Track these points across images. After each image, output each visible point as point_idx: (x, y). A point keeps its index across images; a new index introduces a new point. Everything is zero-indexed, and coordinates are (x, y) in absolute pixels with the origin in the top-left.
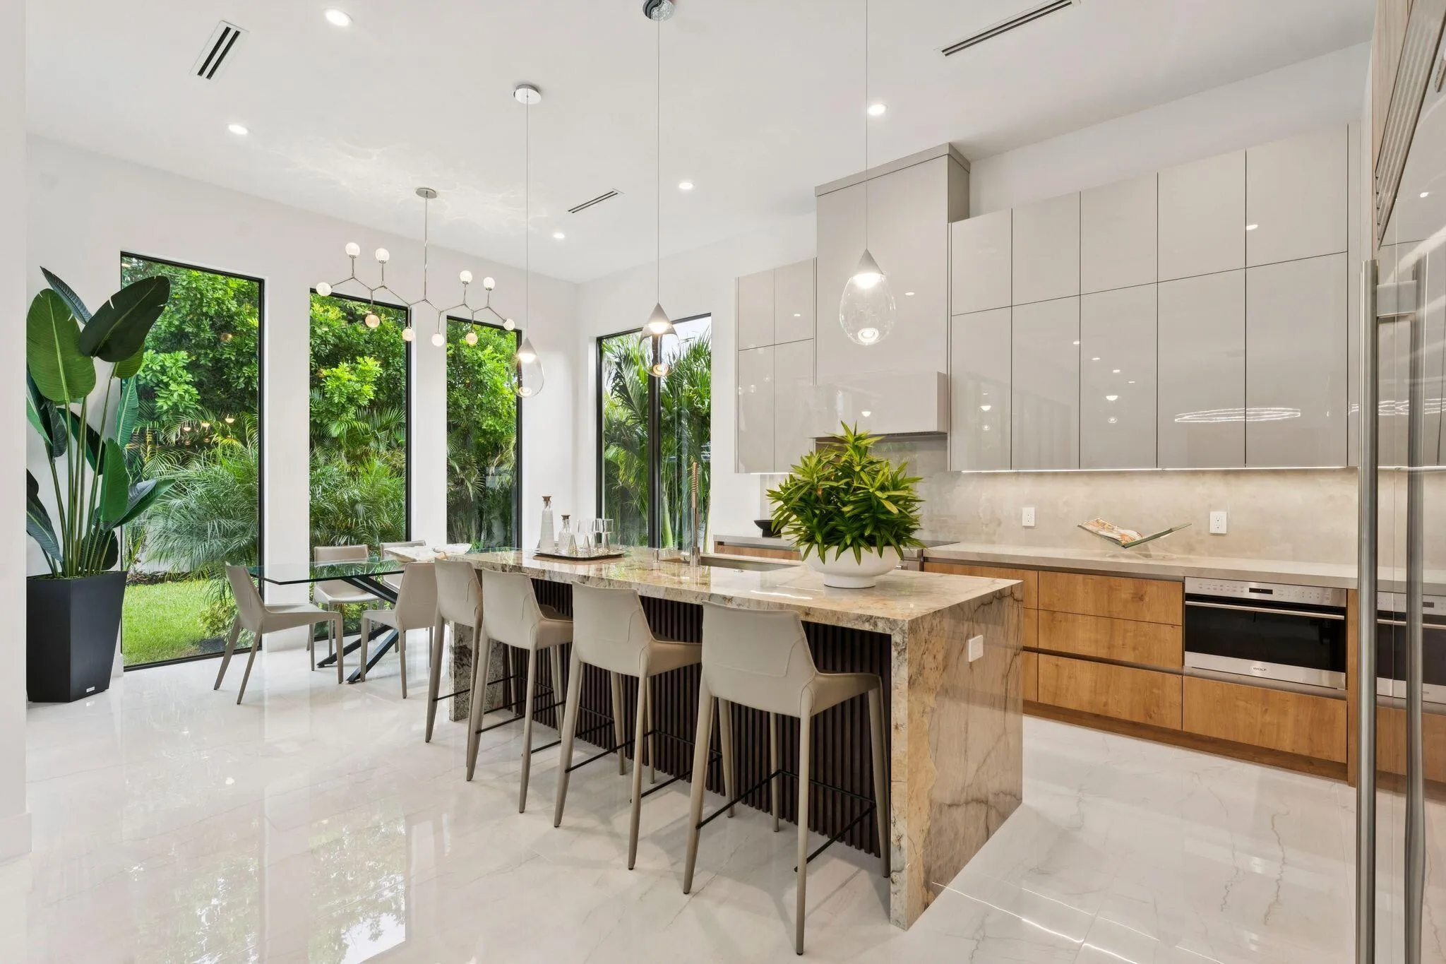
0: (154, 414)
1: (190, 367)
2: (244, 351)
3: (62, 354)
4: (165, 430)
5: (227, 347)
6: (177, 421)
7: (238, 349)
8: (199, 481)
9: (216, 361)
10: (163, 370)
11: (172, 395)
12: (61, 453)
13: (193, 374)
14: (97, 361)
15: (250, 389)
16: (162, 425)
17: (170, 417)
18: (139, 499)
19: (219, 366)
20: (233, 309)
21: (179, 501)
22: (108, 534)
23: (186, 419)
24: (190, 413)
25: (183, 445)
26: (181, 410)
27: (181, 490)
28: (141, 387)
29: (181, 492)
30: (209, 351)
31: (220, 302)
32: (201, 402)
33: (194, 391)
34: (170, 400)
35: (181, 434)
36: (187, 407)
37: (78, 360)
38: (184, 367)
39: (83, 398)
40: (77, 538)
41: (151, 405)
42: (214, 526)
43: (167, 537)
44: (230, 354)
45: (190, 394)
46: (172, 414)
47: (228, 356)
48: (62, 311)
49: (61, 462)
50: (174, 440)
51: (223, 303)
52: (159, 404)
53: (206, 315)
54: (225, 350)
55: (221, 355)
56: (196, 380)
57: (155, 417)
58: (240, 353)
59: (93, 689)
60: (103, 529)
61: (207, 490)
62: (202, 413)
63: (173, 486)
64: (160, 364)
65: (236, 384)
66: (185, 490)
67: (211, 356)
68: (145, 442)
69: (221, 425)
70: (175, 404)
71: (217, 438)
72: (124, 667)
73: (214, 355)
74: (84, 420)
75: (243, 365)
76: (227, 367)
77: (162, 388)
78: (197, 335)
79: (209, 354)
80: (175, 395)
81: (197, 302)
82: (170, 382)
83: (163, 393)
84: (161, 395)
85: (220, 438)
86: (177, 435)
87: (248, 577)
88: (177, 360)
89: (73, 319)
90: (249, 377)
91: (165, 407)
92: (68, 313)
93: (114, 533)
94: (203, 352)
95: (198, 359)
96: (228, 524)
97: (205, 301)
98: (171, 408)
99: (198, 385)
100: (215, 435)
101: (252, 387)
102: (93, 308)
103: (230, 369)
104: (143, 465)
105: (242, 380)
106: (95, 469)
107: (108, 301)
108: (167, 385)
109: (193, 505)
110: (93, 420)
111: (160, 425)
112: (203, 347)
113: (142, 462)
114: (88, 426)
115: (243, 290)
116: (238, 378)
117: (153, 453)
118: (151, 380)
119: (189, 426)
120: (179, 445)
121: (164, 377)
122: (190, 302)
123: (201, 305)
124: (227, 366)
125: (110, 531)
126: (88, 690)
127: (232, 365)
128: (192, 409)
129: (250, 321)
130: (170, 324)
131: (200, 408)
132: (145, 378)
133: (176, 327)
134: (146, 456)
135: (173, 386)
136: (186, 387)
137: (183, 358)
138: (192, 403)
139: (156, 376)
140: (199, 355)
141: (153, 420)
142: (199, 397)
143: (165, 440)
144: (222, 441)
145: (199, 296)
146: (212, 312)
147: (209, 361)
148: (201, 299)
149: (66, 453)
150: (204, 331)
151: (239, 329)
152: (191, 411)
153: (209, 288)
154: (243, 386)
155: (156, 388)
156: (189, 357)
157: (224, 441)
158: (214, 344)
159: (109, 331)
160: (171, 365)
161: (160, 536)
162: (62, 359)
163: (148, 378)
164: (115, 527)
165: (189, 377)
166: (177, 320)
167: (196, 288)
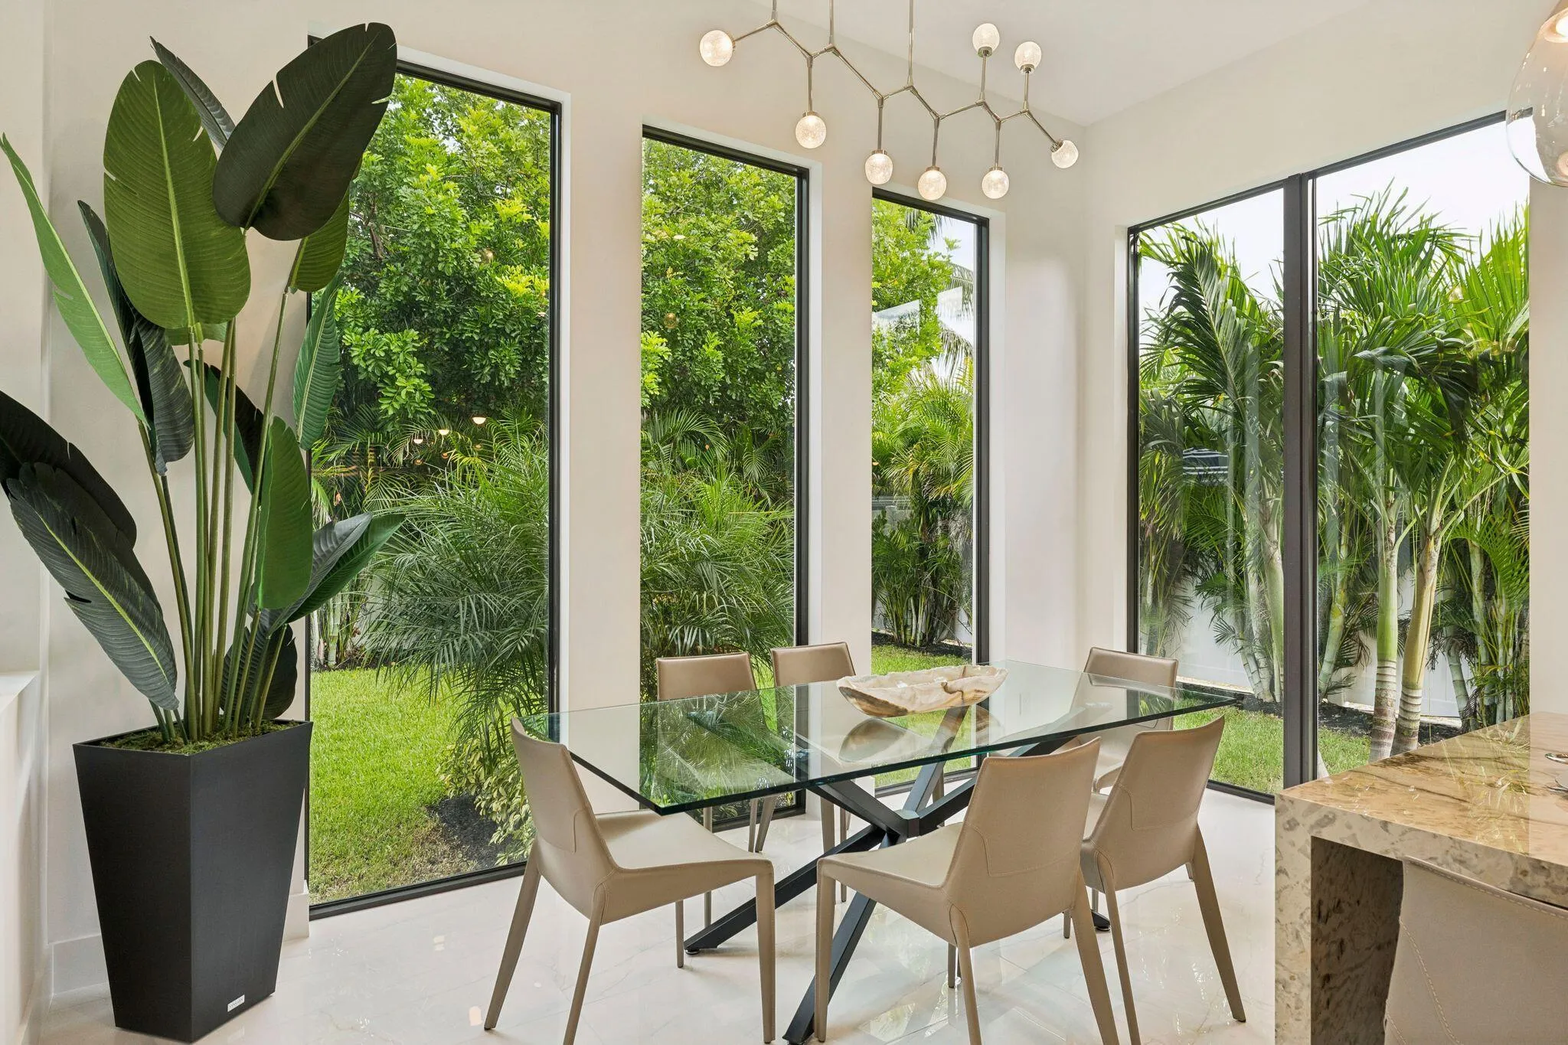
0: (377, 423)
1: (421, 355)
2: (490, 326)
3: (181, 219)
4: (390, 446)
5: (467, 321)
6: (405, 432)
7: (484, 325)
8: (440, 517)
9: (455, 344)
10: (389, 358)
11: (399, 394)
12: (182, 452)
13: (425, 363)
14: (253, 237)
15: (497, 383)
16: (387, 438)
17: (397, 426)
18: (339, 554)
19: (458, 350)
20: (476, 265)
21: (411, 556)
22: (277, 635)
23: (417, 429)
24: (421, 419)
25: (412, 466)
26: (410, 416)
27: (412, 536)
28: (362, 384)
29: (413, 539)
30: (445, 330)
31: (459, 255)
32: (435, 404)
33: (427, 387)
34: (397, 401)
35: (411, 451)
36: (417, 412)
37: (214, 234)
38: (414, 354)
39: (225, 325)
40: (215, 647)
41: (373, 409)
42: (469, 606)
43: (391, 627)
44: (472, 332)
45: (422, 393)
46: (398, 422)
47: (470, 335)
48: (181, 121)
49: (181, 475)
50: (401, 459)
51: (463, 257)
52: (383, 407)
53: (441, 275)
54: (465, 325)
55: (461, 335)
56: (429, 372)
57: (379, 426)
58: (485, 330)
59: (241, 1000)
60: (267, 624)
61: (454, 536)
62: (436, 421)
63: (401, 529)
64: (385, 348)
65: (479, 377)
66: (418, 535)
67: (448, 336)
68: (366, 463)
69: (460, 437)
70: (403, 407)
71: (454, 455)
72: (312, 908)
73: (451, 335)
74: (230, 381)
75: (488, 347)
76: (467, 352)
77: (387, 384)
78: (430, 305)
79: (446, 333)
80: (403, 393)
81: (431, 256)
82: (397, 375)
83: (389, 392)
84: (385, 394)
85: (459, 456)
86: (405, 453)
87: (566, 760)
88: (406, 343)
89: (204, 137)
90: (496, 366)
91: (391, 412)
92: (193, 123)
93: (289, 632)
94: (438, 330)
95: (431, 343)
96: (492, 601)
97: (441, 254)
98: (397, 413)
99: (430, 379)
100: (453, 451)
101: (499, 380)
102: (237, 108)
103: (472, 354)
104: (363, 496)
105: (487, 369)
106: (253, 492)
107: (271, 84)
108: (393, 379)
109: (433, 561)
110: (246, 378)
111: (384, 438)
112: (436, 324)
113: (363, 493)
114: (239, 391)
115: (488, 238)
116: (483, 367)
117: (375, 480)
118: (373, 372)
119: (420, 438)
120: (408, 466)
121: (390, 368)
122: (421, 257)
123: (435, 261)
124: (468, 350)
125: (280, 630)
126: (231, 1006)
127: (474, 349)
128: (423, 413)
129: (499, 279)
130: (397, 290)
131: (433, 413)
132: (366, 370)
133: (405, 294)
134: (367, 482)
135: (400, 381)
136: (417, 381)
137: (413, 341)
138: (424, 405)
139: (381, 368)
140: (432, 335)
141: (376, 431)
142: (432, 396)
143: (390, 459)
144: (461, 460)
145: (433, 246)
146: (449, 272)
147: (445, 344)
148: (436, 254)
149: (191, 454)
150: (439, 299)
151: (483, 294)
152: (422, 417)
153: (446, 234)
154: (489, 378)
155: (379, 385)
156: (421, 340)
157: (464, 461)
158: (452, 319)
159: (277, 167)
160: (398, 350)
161: (380, 624)
162: (183, 231)
163: (370, 369)
164: (293, 618)
165: (420, 368)
166: (406, 284)
167: (429, 234)
